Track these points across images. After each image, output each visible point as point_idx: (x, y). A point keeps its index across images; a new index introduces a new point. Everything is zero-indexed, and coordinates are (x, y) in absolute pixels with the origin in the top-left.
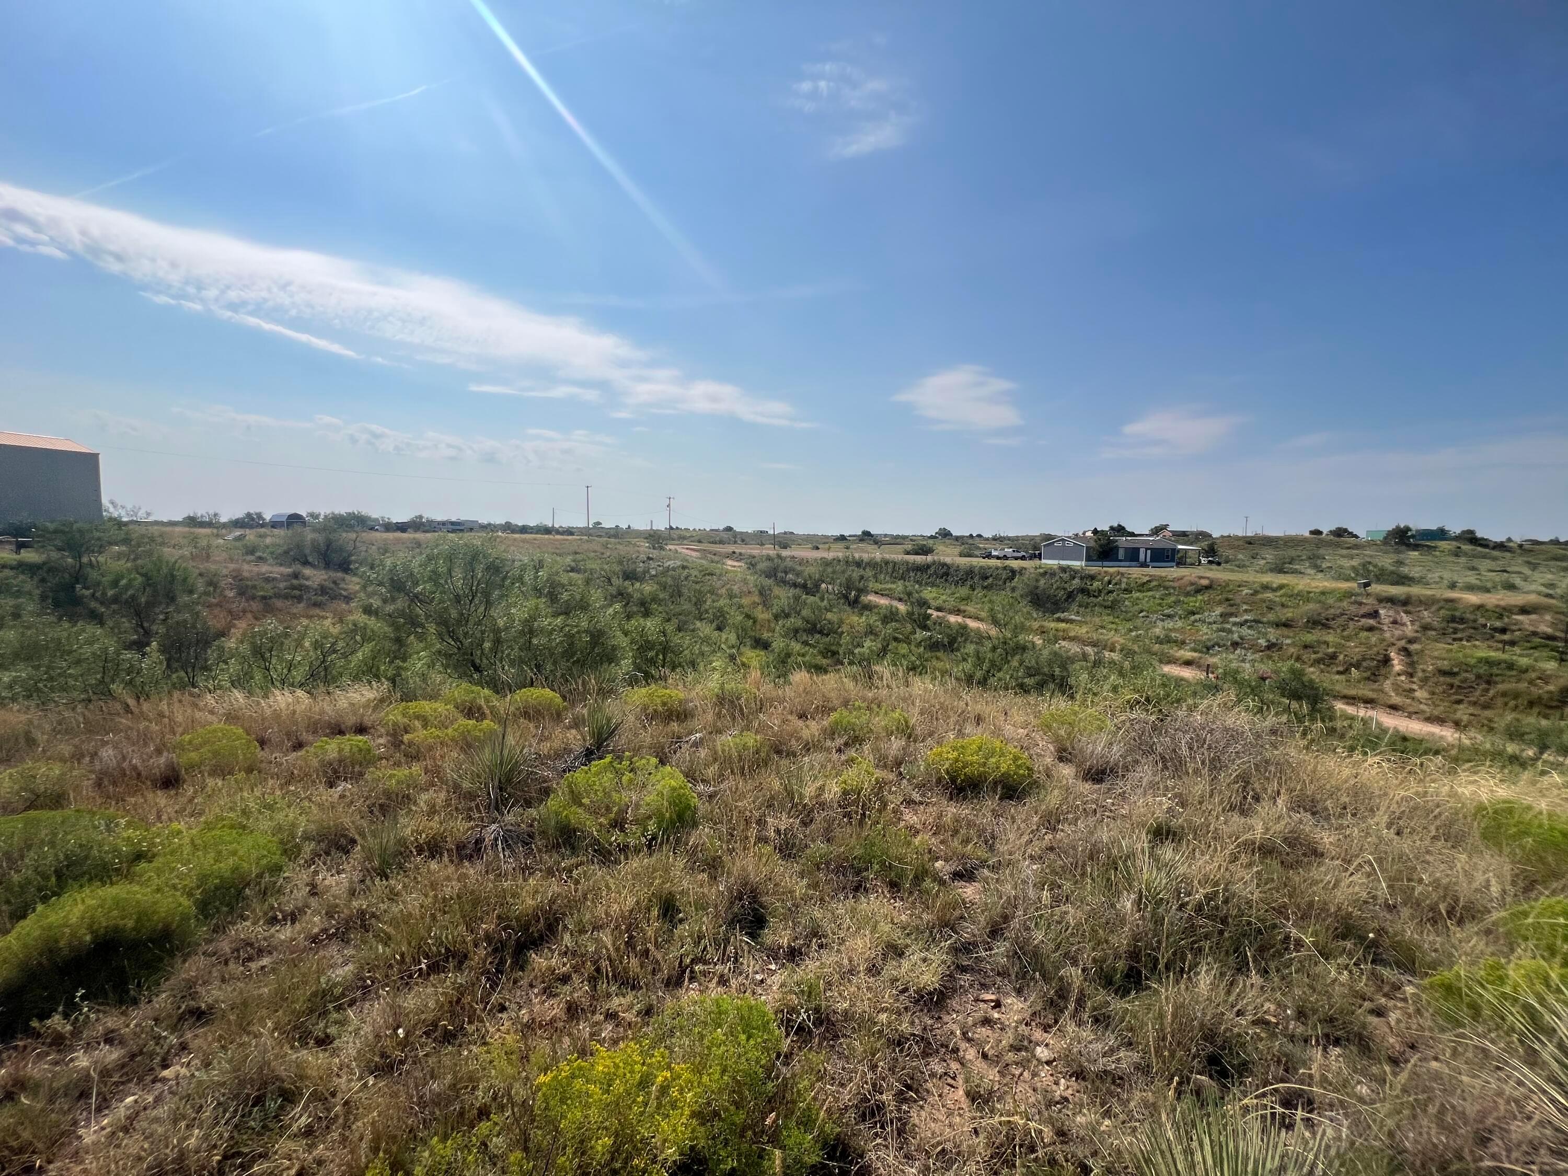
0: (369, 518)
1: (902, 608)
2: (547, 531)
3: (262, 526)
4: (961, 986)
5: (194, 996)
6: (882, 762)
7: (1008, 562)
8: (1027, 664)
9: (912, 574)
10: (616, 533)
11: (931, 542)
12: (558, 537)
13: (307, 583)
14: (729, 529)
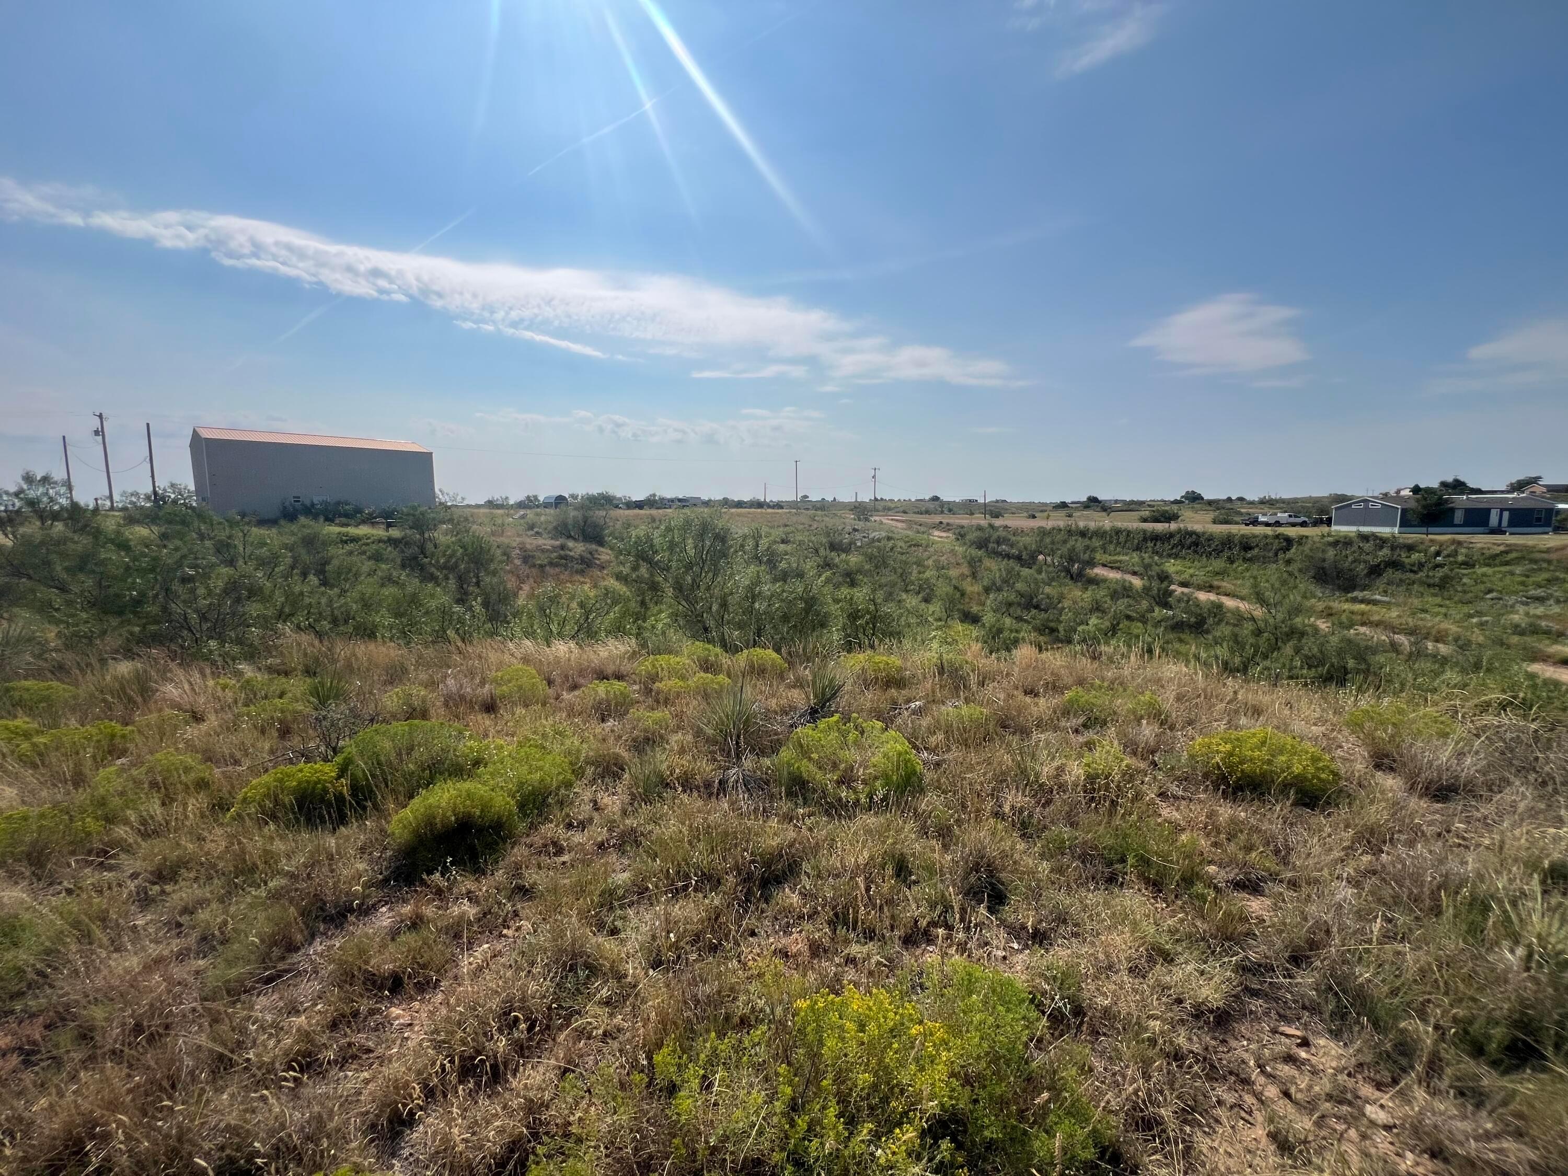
0: (614, 498)
1: (1137, 582)
2: (760, 505)
3: (538, 506)
4: (1251, 1012)
5: (520, 876)
6: (1131, 747)
7: (1280, 530)
8: (1305, 651)
9: (1150, 544)
10: (822, 506)
11: (1175, 508)
12: (770, 510)
13: (572, 554)
14: (936, 499)
